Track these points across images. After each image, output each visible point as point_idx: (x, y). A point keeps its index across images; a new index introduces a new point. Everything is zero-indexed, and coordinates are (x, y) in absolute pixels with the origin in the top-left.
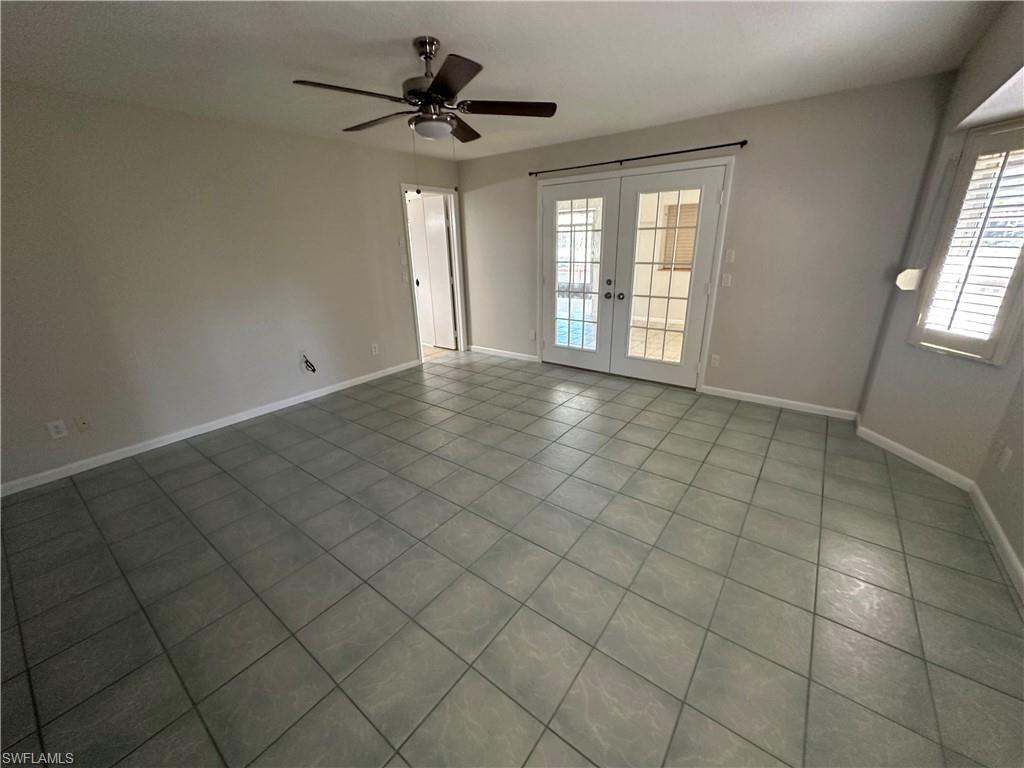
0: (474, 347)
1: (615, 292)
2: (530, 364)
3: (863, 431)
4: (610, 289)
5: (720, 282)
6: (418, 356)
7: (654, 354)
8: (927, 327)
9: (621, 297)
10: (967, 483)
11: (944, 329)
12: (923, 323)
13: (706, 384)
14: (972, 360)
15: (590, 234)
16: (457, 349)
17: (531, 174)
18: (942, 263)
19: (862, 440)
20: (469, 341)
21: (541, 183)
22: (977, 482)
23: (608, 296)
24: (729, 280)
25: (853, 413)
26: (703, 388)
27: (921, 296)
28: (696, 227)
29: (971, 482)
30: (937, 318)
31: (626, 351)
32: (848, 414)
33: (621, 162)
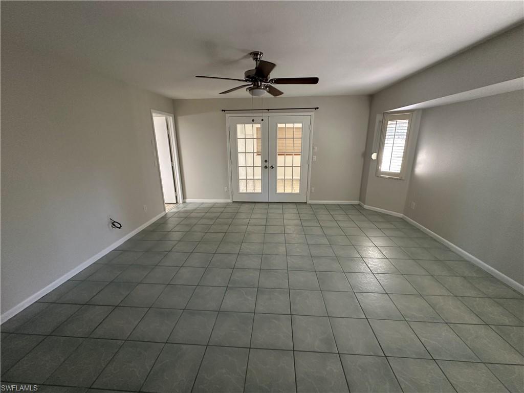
0: (188, 200)
1: (269, 166)
2: (228, 204)
3: (366, 207)
4: (267, 164)
5: (312, 160)
6: (165, 210)
7: (288, 190)
8: (382, 170)
9: (272, 167)
10: (401, 215)
11: (388, 171)
12: (380, 169)
13: (310, 200)
14: (397, 179)
15: (255, 140)
16: (177, 203)
17: (223, 111)
18: (384, 148)
19: (366, 209)
20: (184, 197)
21: (228, 115)
22: (404, 214)
23: (266, 167)
24: (315, 159)
25: (358, 202)
26: (310, 202)
27: (378, 161)
28: (302, 138)
29: (402, 215)
30: (385, 167)
31: (276, 191)
32: (356, 202)
33: (268, 110)
